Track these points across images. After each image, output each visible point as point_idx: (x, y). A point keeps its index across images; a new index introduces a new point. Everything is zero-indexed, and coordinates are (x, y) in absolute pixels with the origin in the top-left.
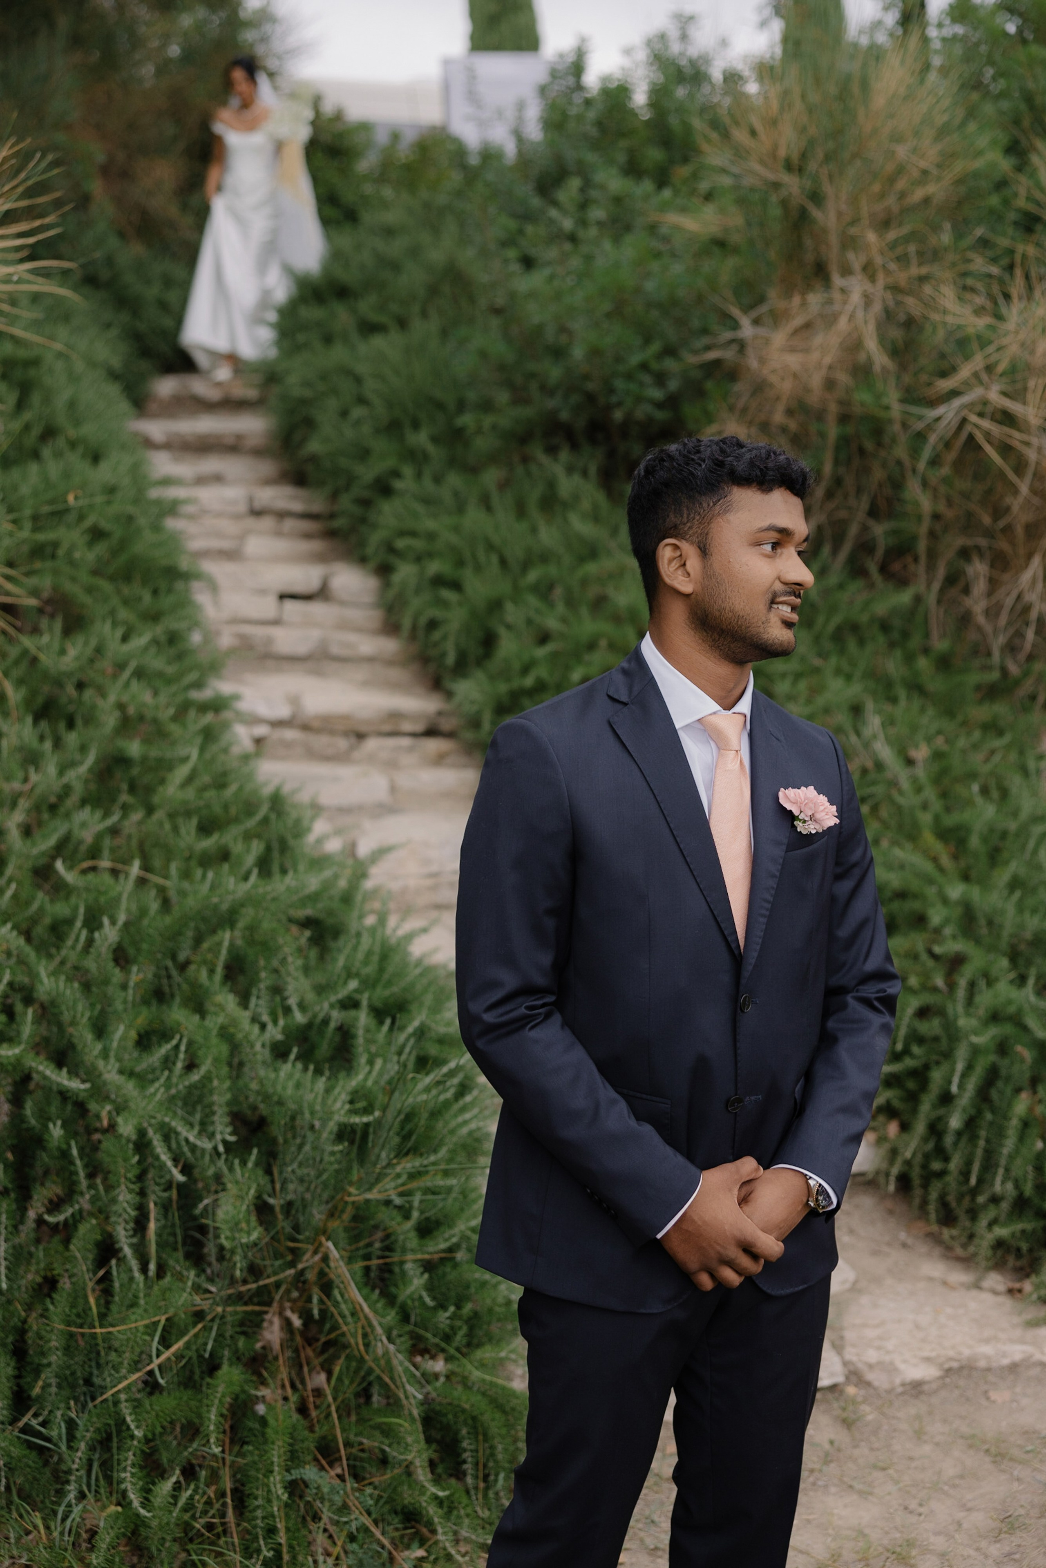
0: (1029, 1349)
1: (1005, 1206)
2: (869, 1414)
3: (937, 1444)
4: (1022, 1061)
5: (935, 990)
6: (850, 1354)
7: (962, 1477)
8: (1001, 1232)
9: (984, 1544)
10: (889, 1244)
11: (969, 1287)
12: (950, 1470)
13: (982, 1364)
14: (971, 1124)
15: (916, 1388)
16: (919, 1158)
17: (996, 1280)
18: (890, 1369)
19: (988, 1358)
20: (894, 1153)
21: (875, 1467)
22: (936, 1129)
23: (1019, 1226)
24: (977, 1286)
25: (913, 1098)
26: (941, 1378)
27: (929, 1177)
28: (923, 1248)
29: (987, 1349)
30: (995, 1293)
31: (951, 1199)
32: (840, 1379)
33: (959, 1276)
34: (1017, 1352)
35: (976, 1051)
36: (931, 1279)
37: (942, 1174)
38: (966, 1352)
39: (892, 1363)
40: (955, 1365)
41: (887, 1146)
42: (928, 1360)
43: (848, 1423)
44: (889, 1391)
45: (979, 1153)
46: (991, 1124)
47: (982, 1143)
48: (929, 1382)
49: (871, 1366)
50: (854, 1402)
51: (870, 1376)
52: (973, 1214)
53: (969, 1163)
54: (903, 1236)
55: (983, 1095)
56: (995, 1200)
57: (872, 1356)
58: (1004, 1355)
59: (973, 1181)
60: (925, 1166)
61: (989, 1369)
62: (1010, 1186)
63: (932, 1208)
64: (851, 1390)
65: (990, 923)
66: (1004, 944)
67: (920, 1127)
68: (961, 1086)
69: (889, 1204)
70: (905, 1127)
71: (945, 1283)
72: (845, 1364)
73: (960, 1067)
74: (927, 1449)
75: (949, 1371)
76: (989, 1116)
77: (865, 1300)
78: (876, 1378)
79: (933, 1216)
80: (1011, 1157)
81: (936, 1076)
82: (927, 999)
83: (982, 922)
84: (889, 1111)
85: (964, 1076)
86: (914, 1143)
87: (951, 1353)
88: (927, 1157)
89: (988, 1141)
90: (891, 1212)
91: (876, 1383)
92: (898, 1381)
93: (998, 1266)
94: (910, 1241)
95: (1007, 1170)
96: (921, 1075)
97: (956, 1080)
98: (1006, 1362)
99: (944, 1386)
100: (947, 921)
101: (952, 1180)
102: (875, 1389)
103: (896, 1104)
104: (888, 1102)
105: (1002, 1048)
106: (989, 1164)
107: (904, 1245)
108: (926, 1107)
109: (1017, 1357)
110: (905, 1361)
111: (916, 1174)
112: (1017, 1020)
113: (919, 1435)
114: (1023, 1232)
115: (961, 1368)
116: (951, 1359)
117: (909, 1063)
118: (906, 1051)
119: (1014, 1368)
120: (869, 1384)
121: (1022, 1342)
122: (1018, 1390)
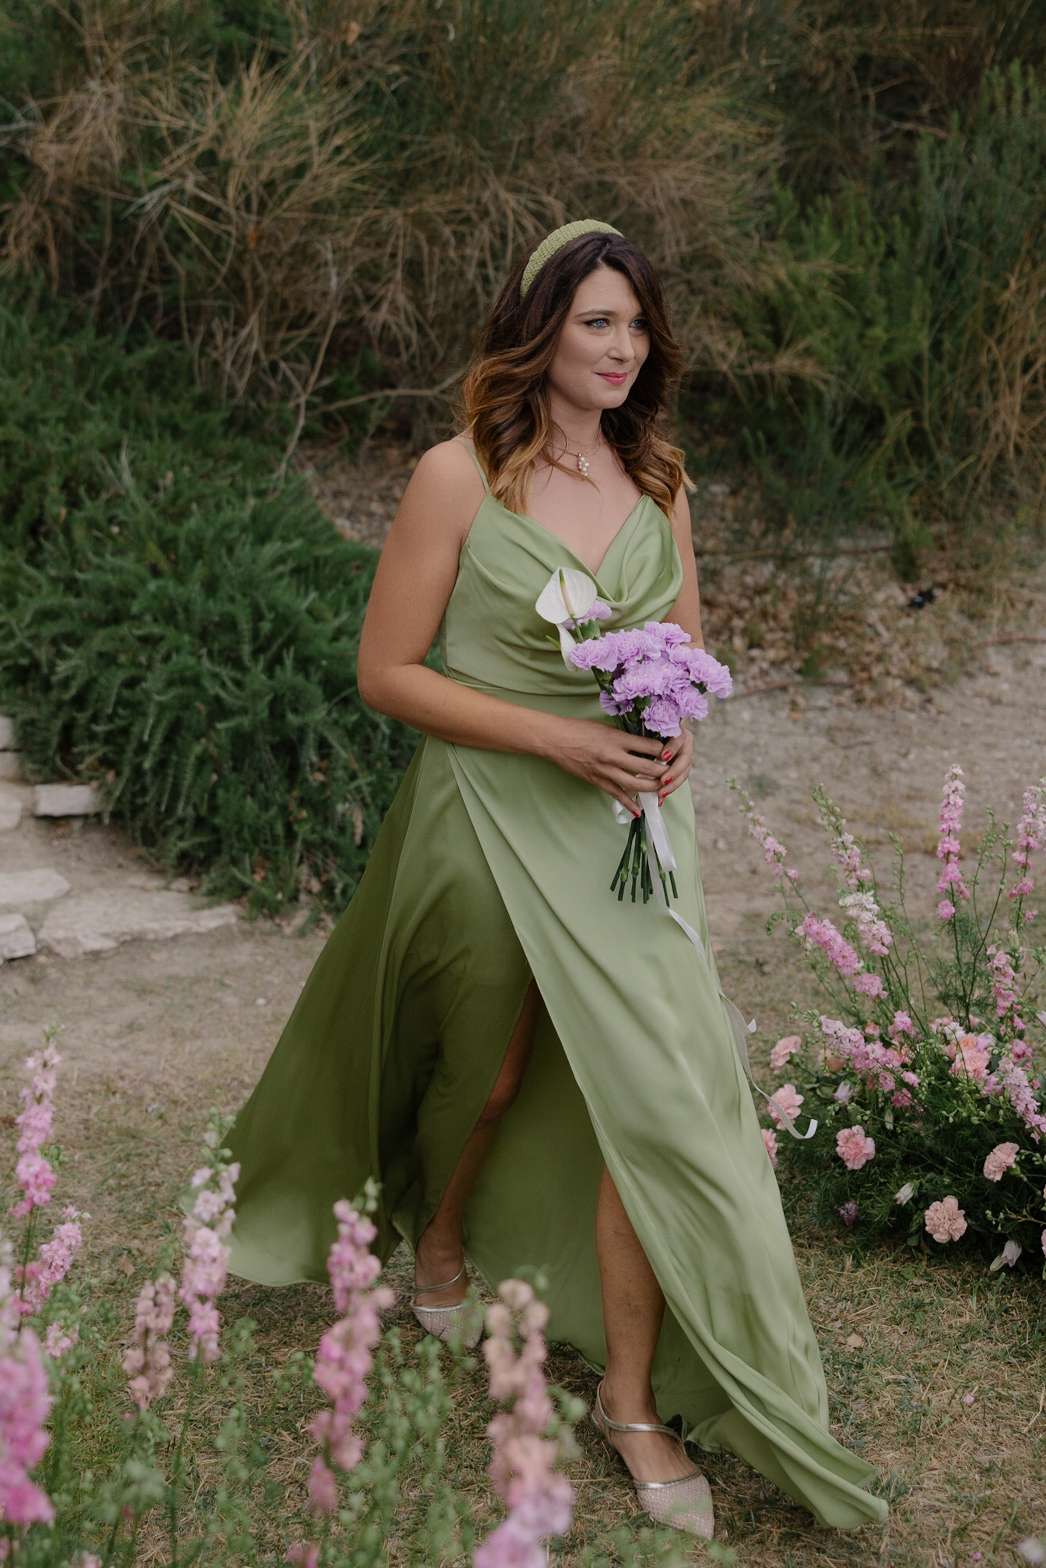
0: (188, 924)
1: (188, 825)
2: (53, 973)
3: (100, 989)
4: (199, 713)
5: (140, 665)
6: (43, 935)
7: (110, 1006)
8: (184, 845)
9: (108, 1041)
10: (108, 866)
11: (158, 889)
12: (103, 1001)
13: (151, 936)
14: (161, 765)
15: (96, 955)
16: (128, 796)
17: (183, 884)
18: (73, 942)
19: (155, 932)
20: (109, 793)
21: (49, 1006)
22: (138, 772)
23: (198, 840)
24: (167, 888)
25: (121, 750)
26: (117, 948)
27: (136, 810)
28: (135, 867)
29: (155, 926)
30: (180, 891)
31: (151, 825)
32: (32, 951)
33: (155, 882)
34: (178, 926)
35: (162, 708)
36: (133, 887)
37: (145, 805)
38: (136, 928)
39: (75, 938)
40: (128, 938)
41: (105, 789)
42: (106, 935)
43: (33, 981)
44: (75, 959)
45: (168, 786)
46: (177, 764)
47: (170, 780)
48: (107, 951)
49: (59, 942)
50: (43, 967)
51: (58, 949)
52: (165, 834)
53: (161, 796)
54: (120, 860)
55: (169, 740)
56: (181, 822)
57: (60, 934)
58: (168, 929)
59: (163, 808)
60: (132, 803)
61: (156, 940)
62: (190, 810)
63: (138, 834)
64: (42, 959)
65: (186, 610)
66: (196, 627)
67: (127, 771)
68: (150, 736)
69: (113, 837)
70: (118, 774)
71: (143, 889)
72: (38, 941)
73: (151, 721)
74: (91, 992)
75: (124, 943)
76: (174, 758)
77: (71, 903)
78: (65, 951)
79: (140, 840)
80: (191, 787)
81: (135, 730)
82: (133, 672)
83: (179, 610)
84: (106, 763)
85: (154, 727)
86: (121, 786)
87: (125, 929)
88: (134, 795)
89: (175, 777)
90: (114, 843)
91: (64, 954)
92: (80, 951)
93: (186, 873)
94: (125, 863)
95: (188, 798)
96: (125, 732)
97: (147, 732)
98: (170, 934)
99: (118, 953)
100: (148, 609)
101: (150, 811)
102: (63, 958)
103: (111, 756)
104: (105, 755)
105: (186, 705)
106: (175, 795)
107: (120, 866)
108: (129, 754)
109: (179, 930)
110: (86, 936)
111: (127, 810)
112: (196, 682)
113: (87, 984)
114: (201, 844)
115: (134, 940)
116: (124, 934)
117: (119, 723)
118: (115, 714)
119: (175, 938)
120: (58, 955)
121: (188, 919)
122: (176, 952)
